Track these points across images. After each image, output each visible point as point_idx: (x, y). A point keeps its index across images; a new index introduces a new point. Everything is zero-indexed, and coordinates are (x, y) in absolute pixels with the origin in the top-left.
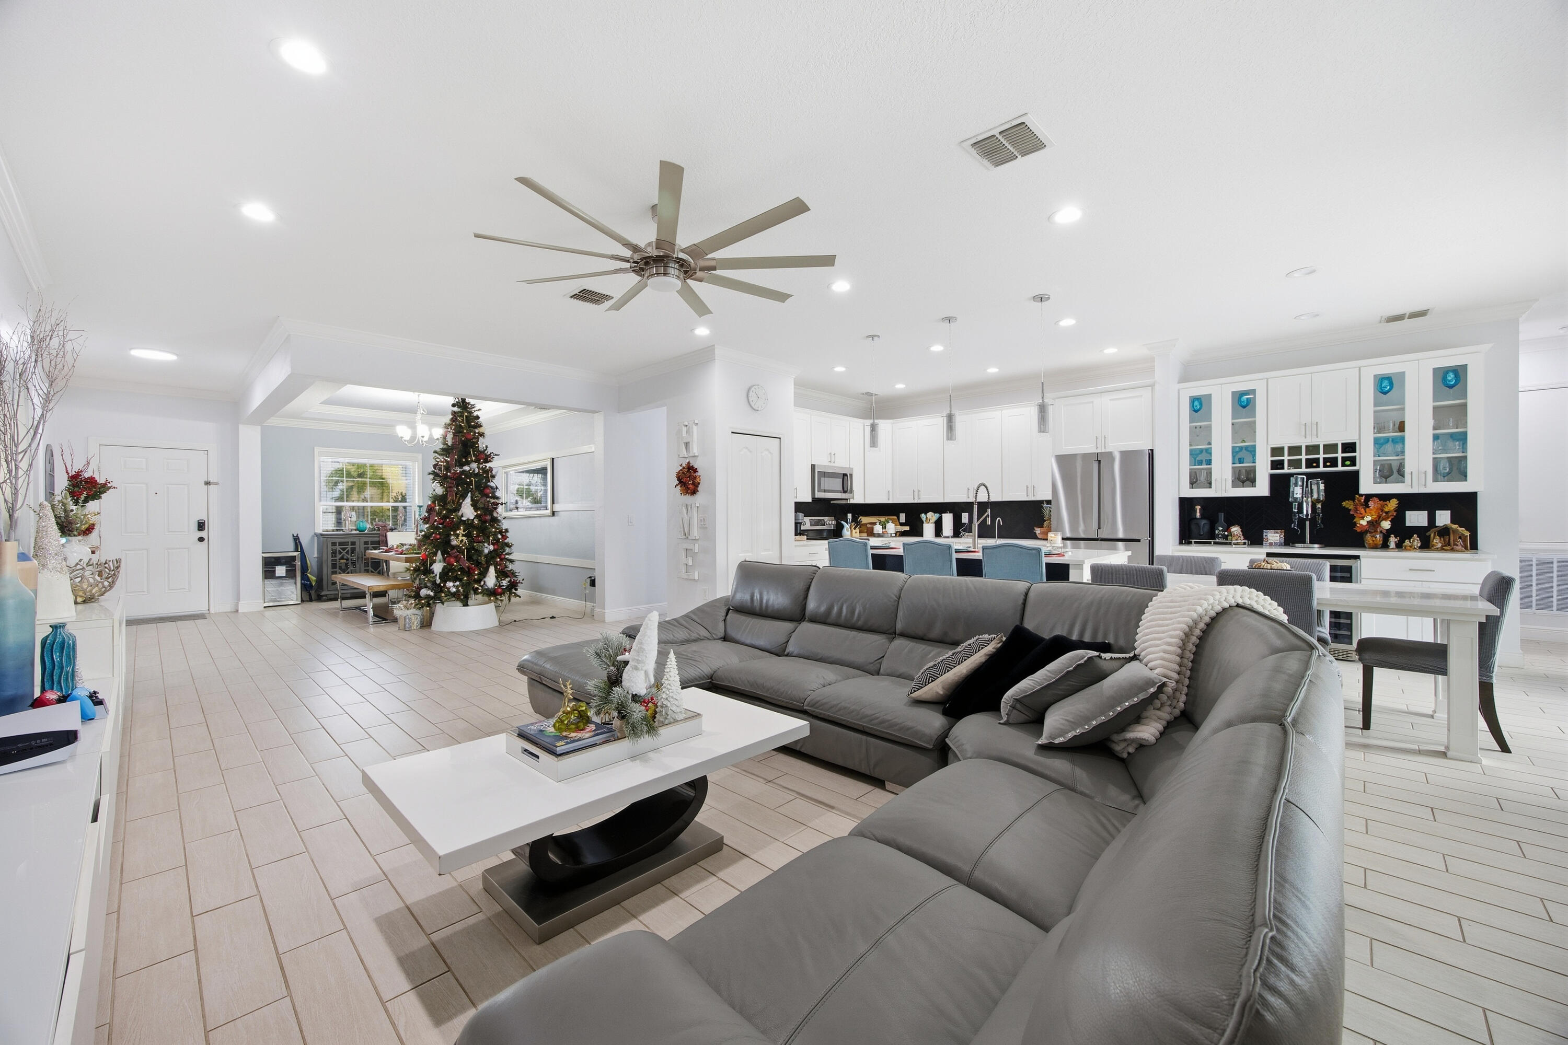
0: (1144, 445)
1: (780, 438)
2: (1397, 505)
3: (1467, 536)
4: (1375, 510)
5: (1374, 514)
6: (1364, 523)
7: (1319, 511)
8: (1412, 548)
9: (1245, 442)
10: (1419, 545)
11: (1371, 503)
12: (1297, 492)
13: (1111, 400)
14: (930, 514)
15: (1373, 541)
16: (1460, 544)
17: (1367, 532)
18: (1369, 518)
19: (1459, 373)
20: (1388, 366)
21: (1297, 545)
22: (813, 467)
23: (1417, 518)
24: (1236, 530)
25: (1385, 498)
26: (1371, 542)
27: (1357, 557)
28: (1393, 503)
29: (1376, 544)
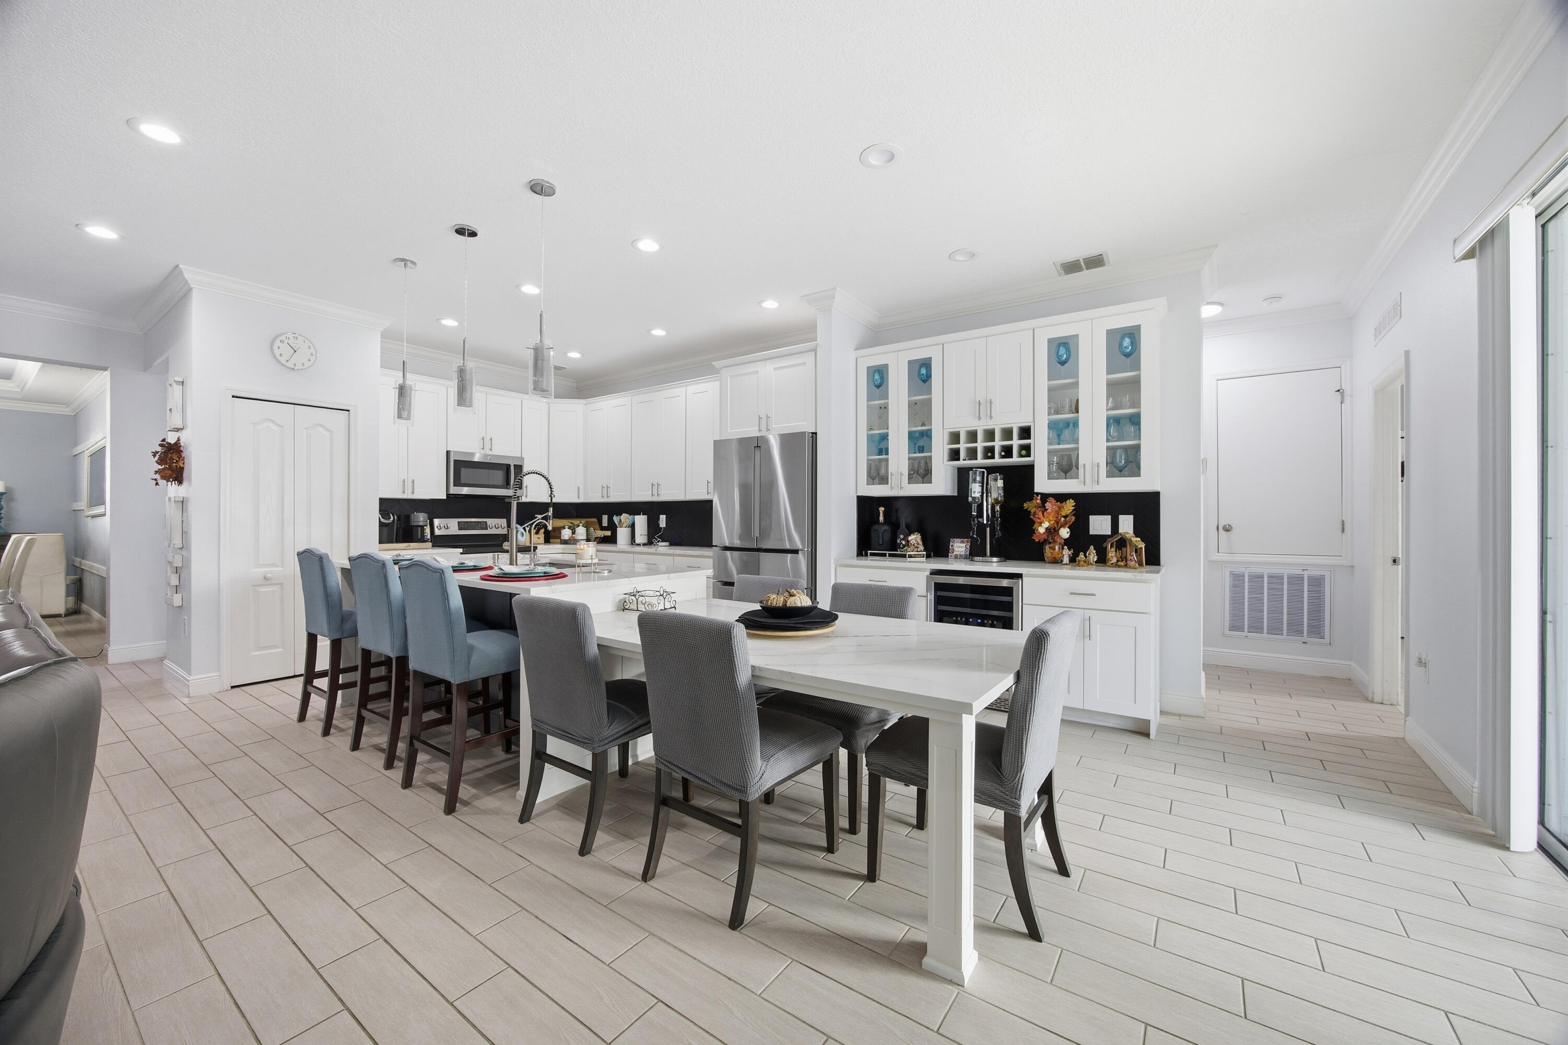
0: (807, 427)
1: (349, 411)
2: (1074, 508)
3: (1142, 548)
4: (1053, 514)
5: (1052, 519)
6: (1042, 530)
7: (998, 514)
8: (1087, 563)
9: (925, 426)
10: (1095, 560)
11: (1048, 505)
12: (976, 490)
13: (775, 369)
14: (624, 517)
15: (1052, 553)
16: (1134, 558)
17: (1046, 542)
18: (1046, 524)
19: (1133, 334)
20: (1061, 327)
21: (976, 558)
22: (448, 453)
23: (1099, 525)
24: (915, 538)
25: (1061, 498)
26: (1050, 555)
27: (1019, 576)
28: (1070, 505)
29: (1054, 558)
